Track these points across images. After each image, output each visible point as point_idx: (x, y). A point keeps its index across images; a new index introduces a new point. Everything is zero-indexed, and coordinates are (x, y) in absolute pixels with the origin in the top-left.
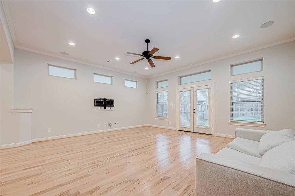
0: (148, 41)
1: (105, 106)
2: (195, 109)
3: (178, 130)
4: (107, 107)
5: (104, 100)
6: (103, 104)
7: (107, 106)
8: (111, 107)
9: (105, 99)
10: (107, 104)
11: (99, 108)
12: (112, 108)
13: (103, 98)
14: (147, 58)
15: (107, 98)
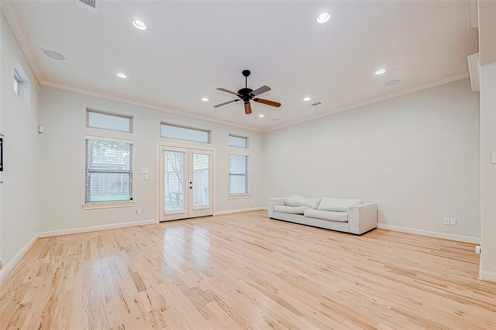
0: (246, 73)
2: (191, 183)
3: (160, 222)
14: (244, 100)
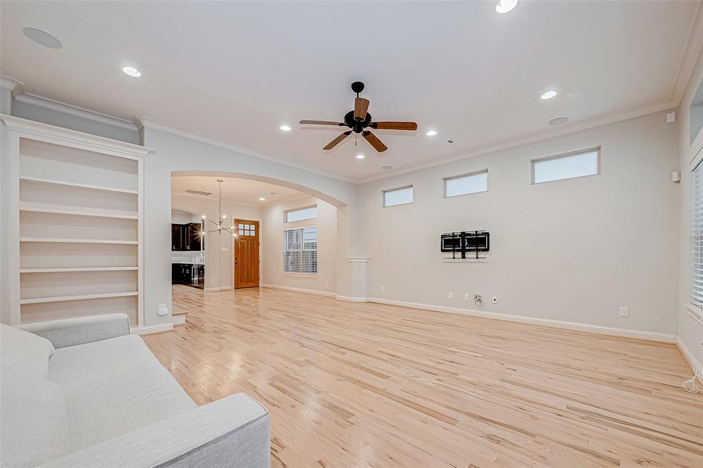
0: (358, 87)
1: (463, 251)
4: (468, 255)
5: (459, 236)
6: (459, 247)
7: (469, 250)
8: (479, 253)
9: (464, 233)
10: (467, 246)
11: (450, 255)
12: (481, 254)
13: (458, 231)
15: (467, 231)
